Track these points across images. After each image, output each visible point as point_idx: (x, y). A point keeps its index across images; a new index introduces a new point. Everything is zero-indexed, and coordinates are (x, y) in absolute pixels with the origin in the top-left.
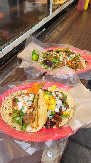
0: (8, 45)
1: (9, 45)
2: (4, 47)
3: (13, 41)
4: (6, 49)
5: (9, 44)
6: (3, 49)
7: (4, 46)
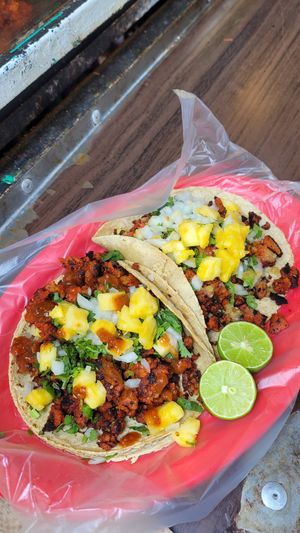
0: (51, 26)
1: (56, 29)
2: (37, 38)
3: (71, 10)
4: (45, 43)
5: (56, 23)
6: (31, 47)
7: (33, 32)
